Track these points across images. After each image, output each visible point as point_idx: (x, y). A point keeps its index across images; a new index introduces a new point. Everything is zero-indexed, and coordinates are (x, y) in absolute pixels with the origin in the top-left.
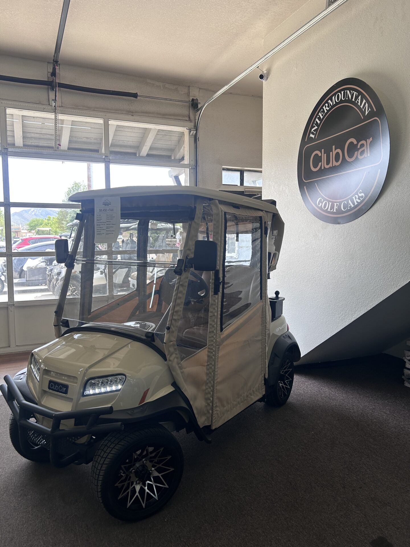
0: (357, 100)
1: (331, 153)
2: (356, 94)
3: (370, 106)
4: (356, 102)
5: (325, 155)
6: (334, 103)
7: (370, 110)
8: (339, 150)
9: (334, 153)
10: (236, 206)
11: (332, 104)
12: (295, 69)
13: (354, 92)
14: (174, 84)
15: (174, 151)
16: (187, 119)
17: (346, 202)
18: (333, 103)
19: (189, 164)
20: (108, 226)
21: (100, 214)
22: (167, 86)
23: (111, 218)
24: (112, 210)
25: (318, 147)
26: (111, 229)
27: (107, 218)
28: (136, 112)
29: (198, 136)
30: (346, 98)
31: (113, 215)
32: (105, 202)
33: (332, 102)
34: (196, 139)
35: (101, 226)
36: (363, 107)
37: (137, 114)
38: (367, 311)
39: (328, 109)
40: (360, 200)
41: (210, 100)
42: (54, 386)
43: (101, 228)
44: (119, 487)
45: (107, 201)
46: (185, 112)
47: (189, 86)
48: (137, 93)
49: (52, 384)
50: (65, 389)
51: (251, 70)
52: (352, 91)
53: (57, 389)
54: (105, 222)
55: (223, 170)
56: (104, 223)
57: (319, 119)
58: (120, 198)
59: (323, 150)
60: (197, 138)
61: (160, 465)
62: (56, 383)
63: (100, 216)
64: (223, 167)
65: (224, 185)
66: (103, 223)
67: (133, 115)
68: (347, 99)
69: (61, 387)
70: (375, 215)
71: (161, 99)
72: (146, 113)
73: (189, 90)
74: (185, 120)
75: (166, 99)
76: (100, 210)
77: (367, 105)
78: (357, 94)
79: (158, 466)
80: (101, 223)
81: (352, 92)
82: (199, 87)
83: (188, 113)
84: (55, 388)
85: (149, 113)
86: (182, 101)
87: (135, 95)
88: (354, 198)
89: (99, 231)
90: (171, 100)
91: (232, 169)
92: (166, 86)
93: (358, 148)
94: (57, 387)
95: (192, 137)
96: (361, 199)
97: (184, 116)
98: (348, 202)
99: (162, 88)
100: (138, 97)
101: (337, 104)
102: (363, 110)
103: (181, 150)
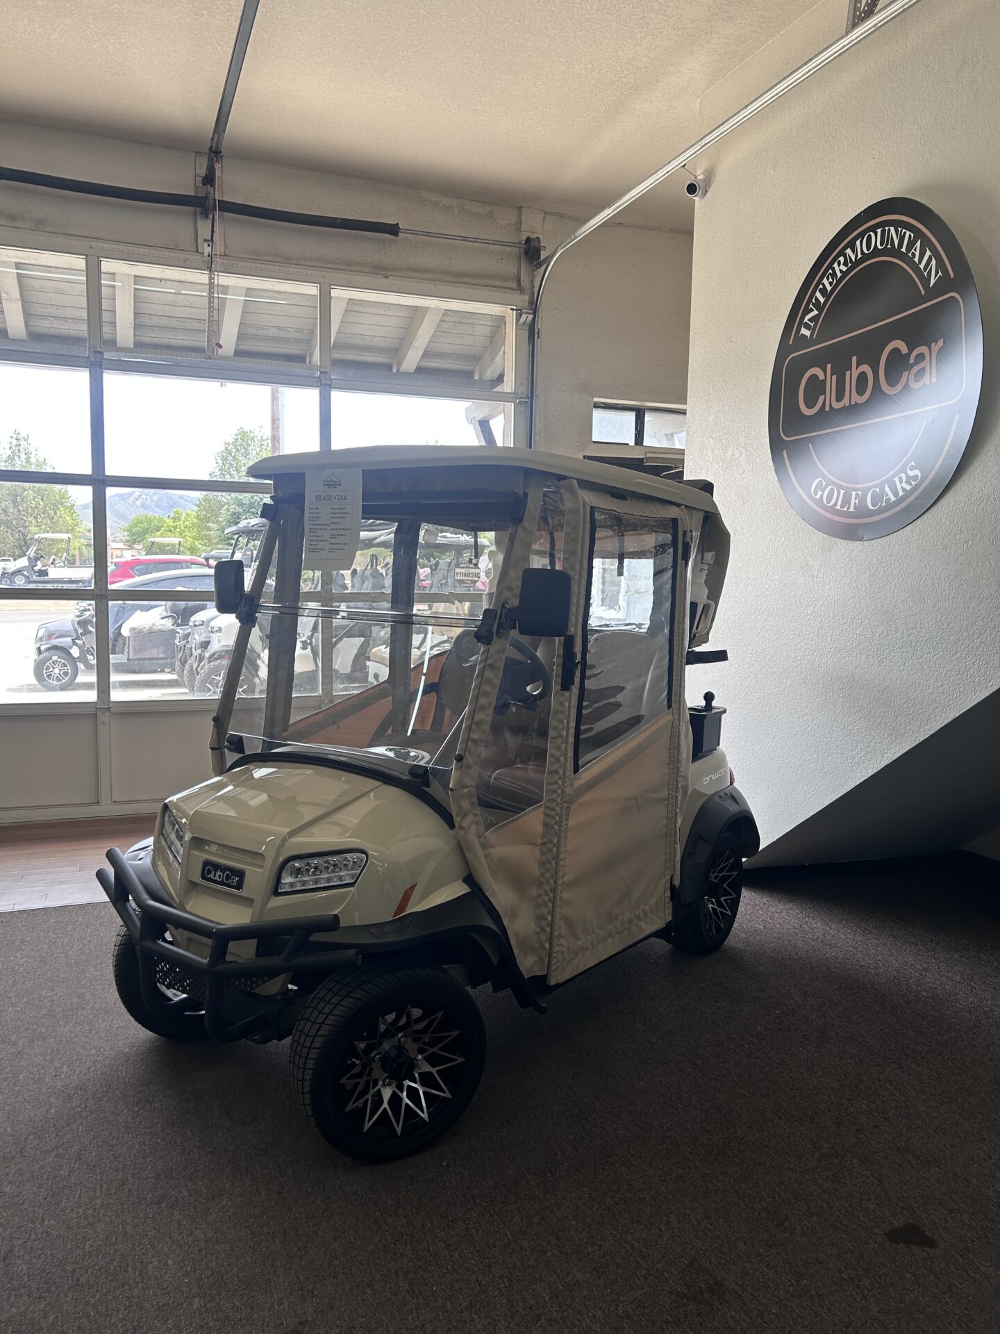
0: (913, 250)
1: (848, 373)
2: (910, 235)
3: (940, 265)
4: (910, 255)
5: (834, 377)
6: (860, 256)
7: (940, 274)
8: (866, 368)
9: (856, 373)
10: (619, 494)
11: (853, 258)
12: (772, 173)
13: (905, 232)
14: (485, 203)
15: (480, 359)
16: (514, 285)
17: (878, 490)
18: (857, 256)
19: (516, 393)
20: (332, 532)
21: (316, 507)
22: (469, 206)
23: (341, 515)
24: (343, 498)
25: (819, 359)
26: (340, 540)
27: (333, 516)
28: (394, 269)
29: (539, 325)
30: (887, 244)
31: (345, 509)
32: (329, 479)
33: (854, 253)
34: (531, 333)
35: (319, 533)
36: (926, 268)
37: (397, 273)
38: (917, 743)
39: (844, 268)
40: (911, 485)
41: (570, 243)
42: (213, 873)
43: (318, 536)
44: (349, 1088)
45: (333, 478)
46: (509, 267)
47: (520, 208)
48: (398, 224)
49: (209, 869)
50: (237, 879)
51: (668, 172)
52: (900, 229)
53: (219, 878)
54: (328, 525)
55: (595, 407)
56: (326, 527)
57: (823, 291)
58: (363, 471)
59: (829, 366)
60: (536, 331)
61: (436, 1050)
62: (217, 867)
63: (316, 511)
64: (596, 399)
65: (595, 444)
66: (322, 527)
67: (386, 277)
68: (889, 246)
69: (228, 874)
70: (943, 521)
71: (455, 237)
72: (418, 270)
73: (520, 216)
74: (507, 288)
75: (465, 239)
76: (318, 498)
77: (934, 262)
78: (912, 235)
79: (431, 1050)
80: (319, 527)
81: (901, 231)
82: (543, 210)
83: (515, 271)
84: (215, 877)
85: (426, 271)
86: (502, 243)
87: (393, 230)
88: (896, 479)
89: (315, 542)
90: (476, 240)
91: (617, 404)
92: (466, 207)
93: (910, 362)
94: (220, 875)
95: (524, 327)
96: (913, 483)
97: (505, 278)
98: (883, 490)
99: (456, 212)
100: (400, 234)
101: (865, 257)
102: (925, 274)
103: (496, 360)
